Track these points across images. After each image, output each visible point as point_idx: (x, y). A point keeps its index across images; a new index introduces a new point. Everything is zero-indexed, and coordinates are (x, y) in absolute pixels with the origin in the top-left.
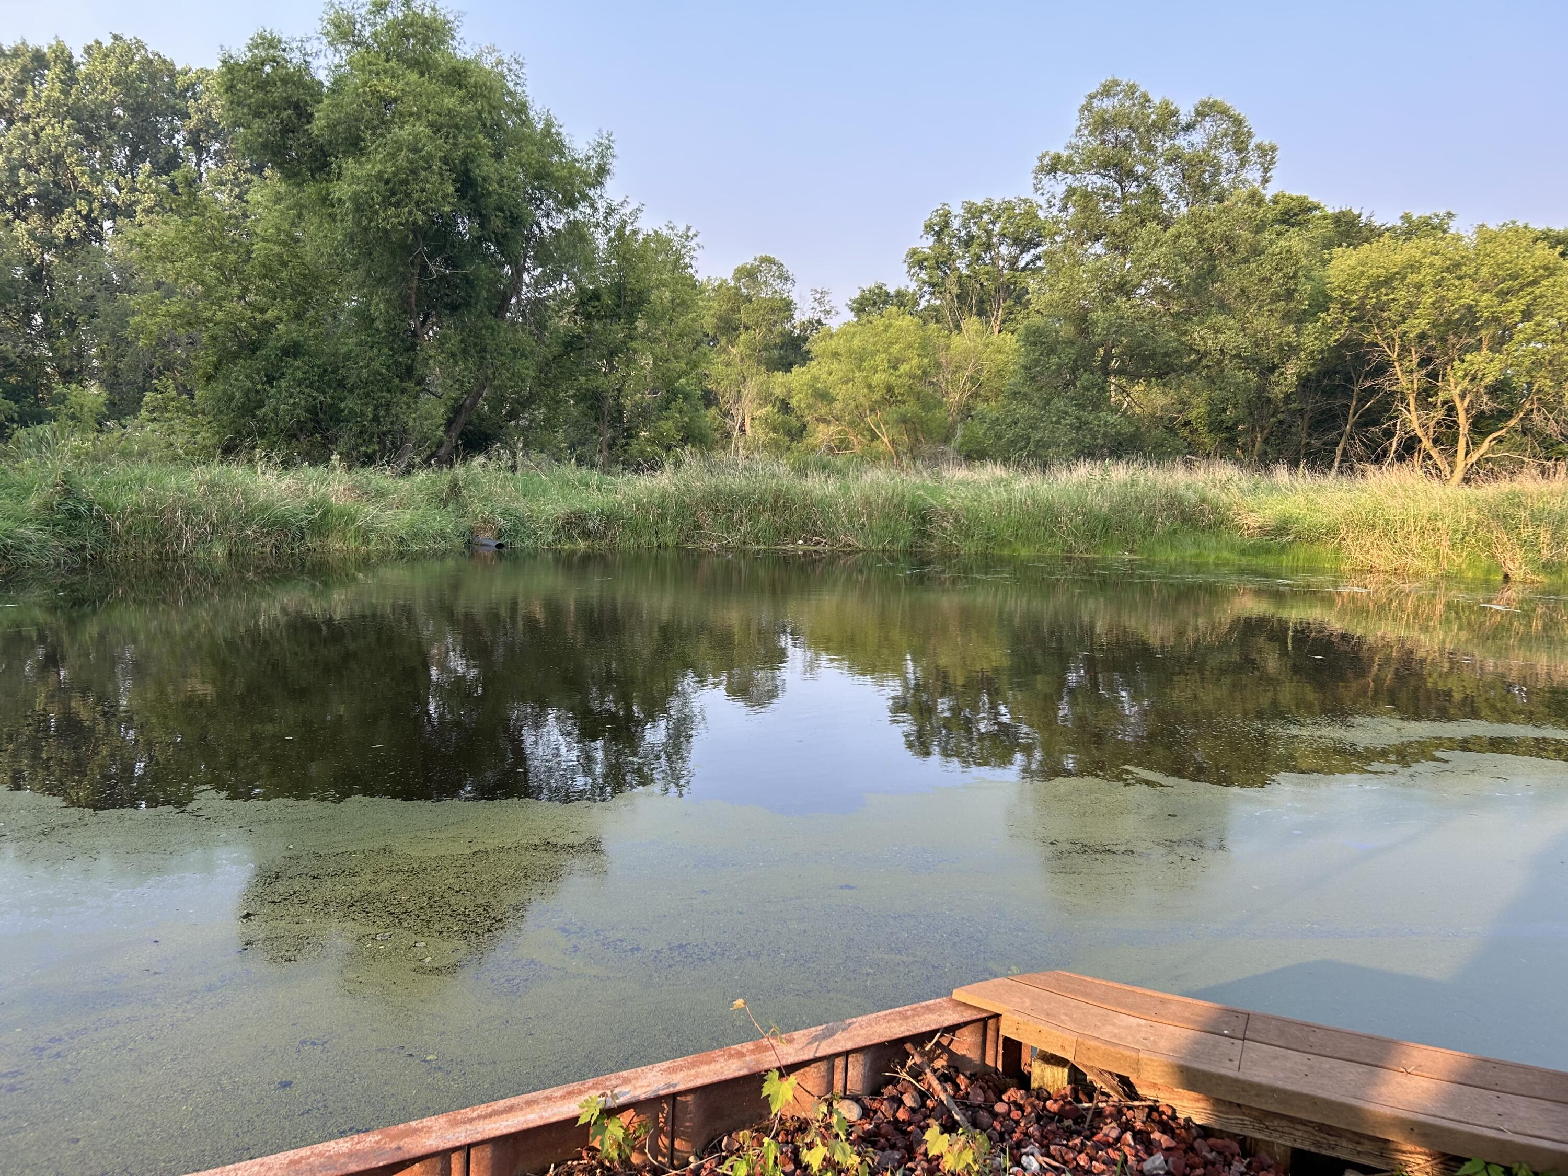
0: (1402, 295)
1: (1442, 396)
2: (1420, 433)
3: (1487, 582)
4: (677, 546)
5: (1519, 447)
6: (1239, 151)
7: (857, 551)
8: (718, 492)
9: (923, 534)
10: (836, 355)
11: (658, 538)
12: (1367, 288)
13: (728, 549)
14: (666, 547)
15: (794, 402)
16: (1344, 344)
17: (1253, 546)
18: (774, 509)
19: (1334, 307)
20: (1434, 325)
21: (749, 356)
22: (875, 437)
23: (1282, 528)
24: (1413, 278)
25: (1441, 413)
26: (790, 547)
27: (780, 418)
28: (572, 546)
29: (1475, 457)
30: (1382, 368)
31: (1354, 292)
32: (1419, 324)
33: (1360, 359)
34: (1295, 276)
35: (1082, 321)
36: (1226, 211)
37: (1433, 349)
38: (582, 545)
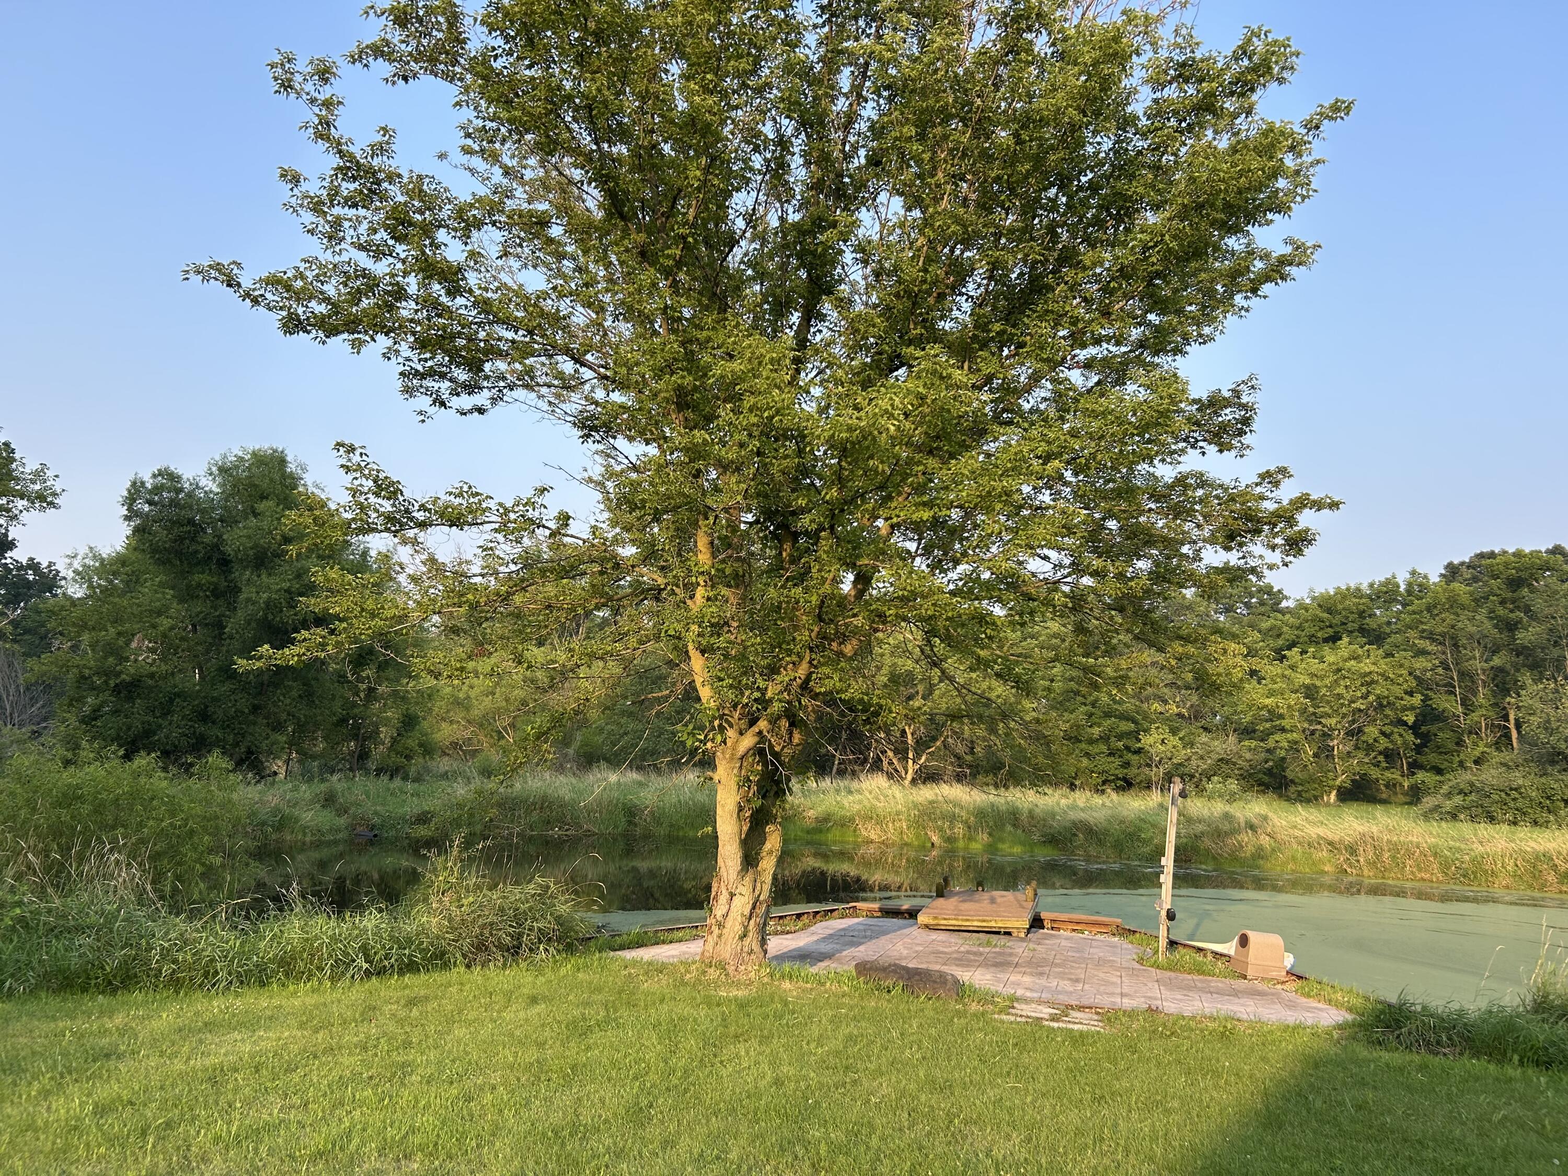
2: (886, 747)
3: (924, 847)
4: (481, 834)
5: (942, 758)
7: (595, 834)
9: (632, 823)
18: (542, 808)
23: (827, 818)
26: (550, 832)
29: (918, 765)
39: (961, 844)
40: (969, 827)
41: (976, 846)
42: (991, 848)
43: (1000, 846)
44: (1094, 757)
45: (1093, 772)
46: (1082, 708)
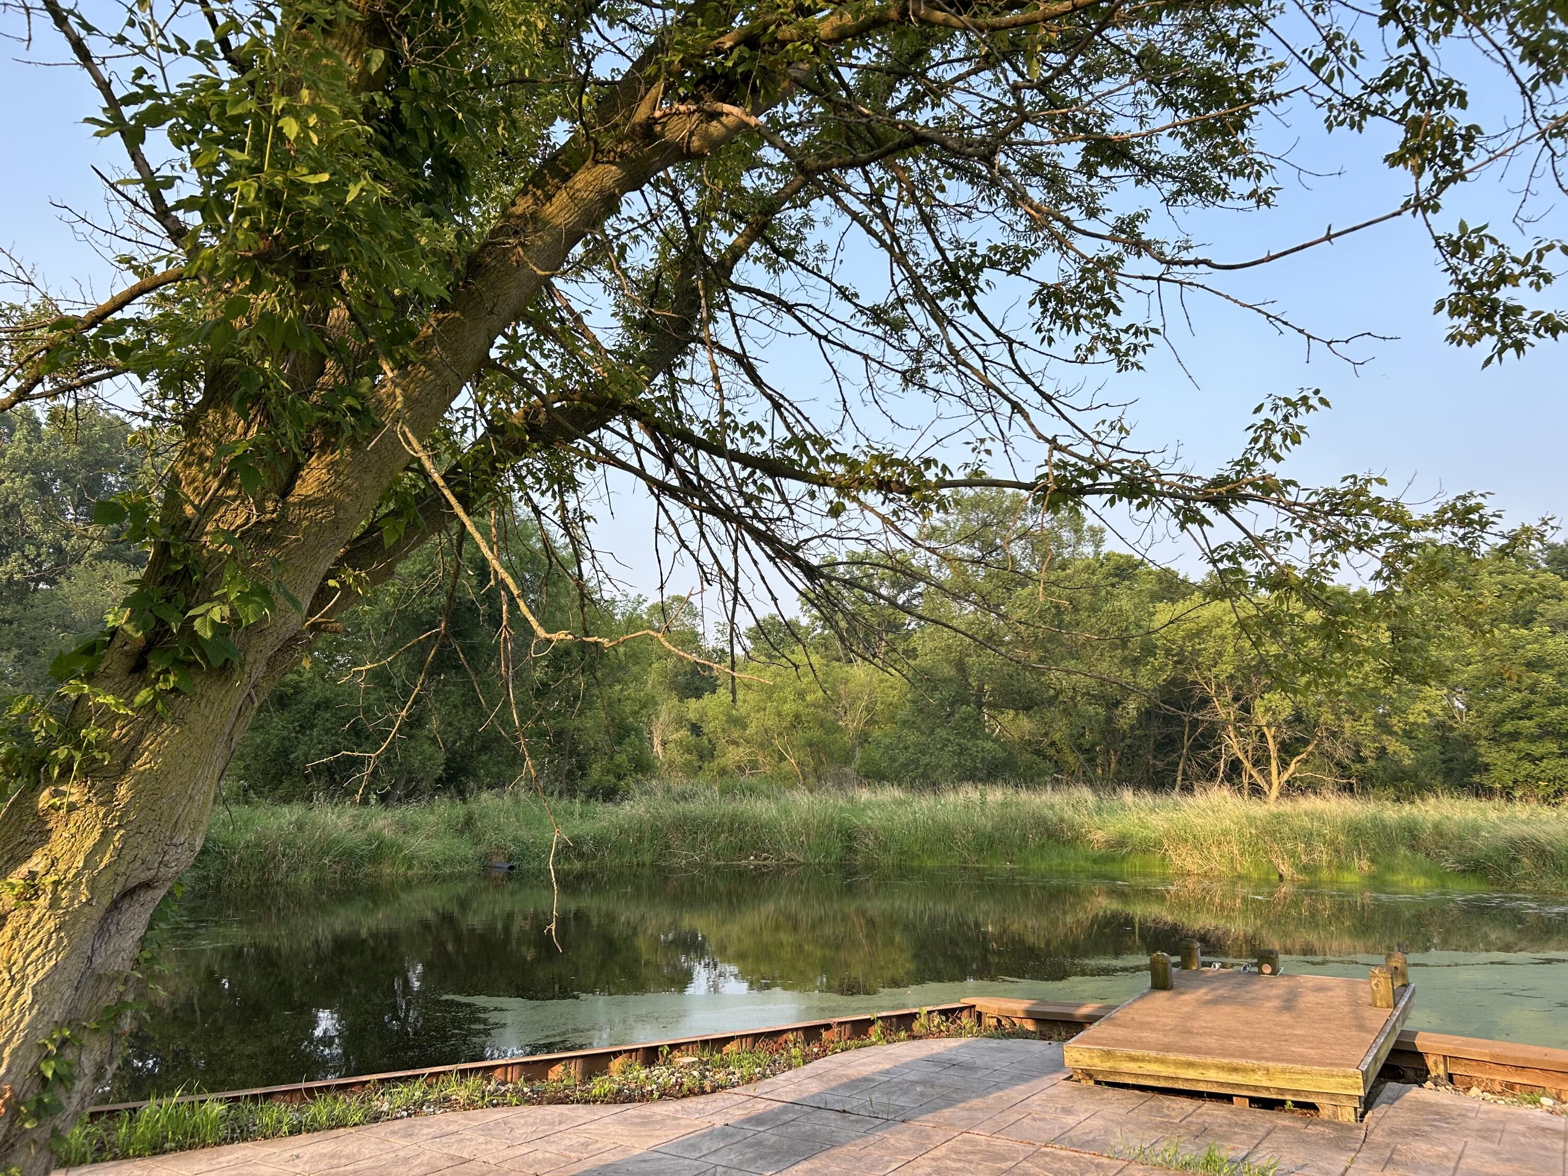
0: (1211, 646)
1: (1254, 726)
2: (1241, 756)
3: (1268, 881)
4: (652, 864)
5: (1317, 768)
6: (1076, 531)
7: (799, 865)
8: (686, 818)
9: (850, 849)
11: (637, 858)
12: (1184, 638)
13: (695, 865)
14: (644, 865)
15: (706, 726)
16: (1172, 682)
17: (1101, 856)
18: (731, 831)
19: (1160, 653)
20: (1238, 668)
22: (782, 758)
23: (1121, 842)
24: (1217, 632)
25: (1255, 740)
26: (743, 862)
27: (692, 739)
28: (570, 866)
29: (1286, 776)
30: (1205, 702)
31: (1174, 641)
32: (1226, 668)
33: (1187, 694)
34: (1127, 629)
36: (1069, 578)
37: (1240, 687)
38: (578, 865)
39: (1325, 875)
40: (1337, 851)
41: (1351, 879)
42: (1376, 882)
43: (1389, 877)
44: (1541, 759)
45: (1539, 779)
46: (1516, 695)
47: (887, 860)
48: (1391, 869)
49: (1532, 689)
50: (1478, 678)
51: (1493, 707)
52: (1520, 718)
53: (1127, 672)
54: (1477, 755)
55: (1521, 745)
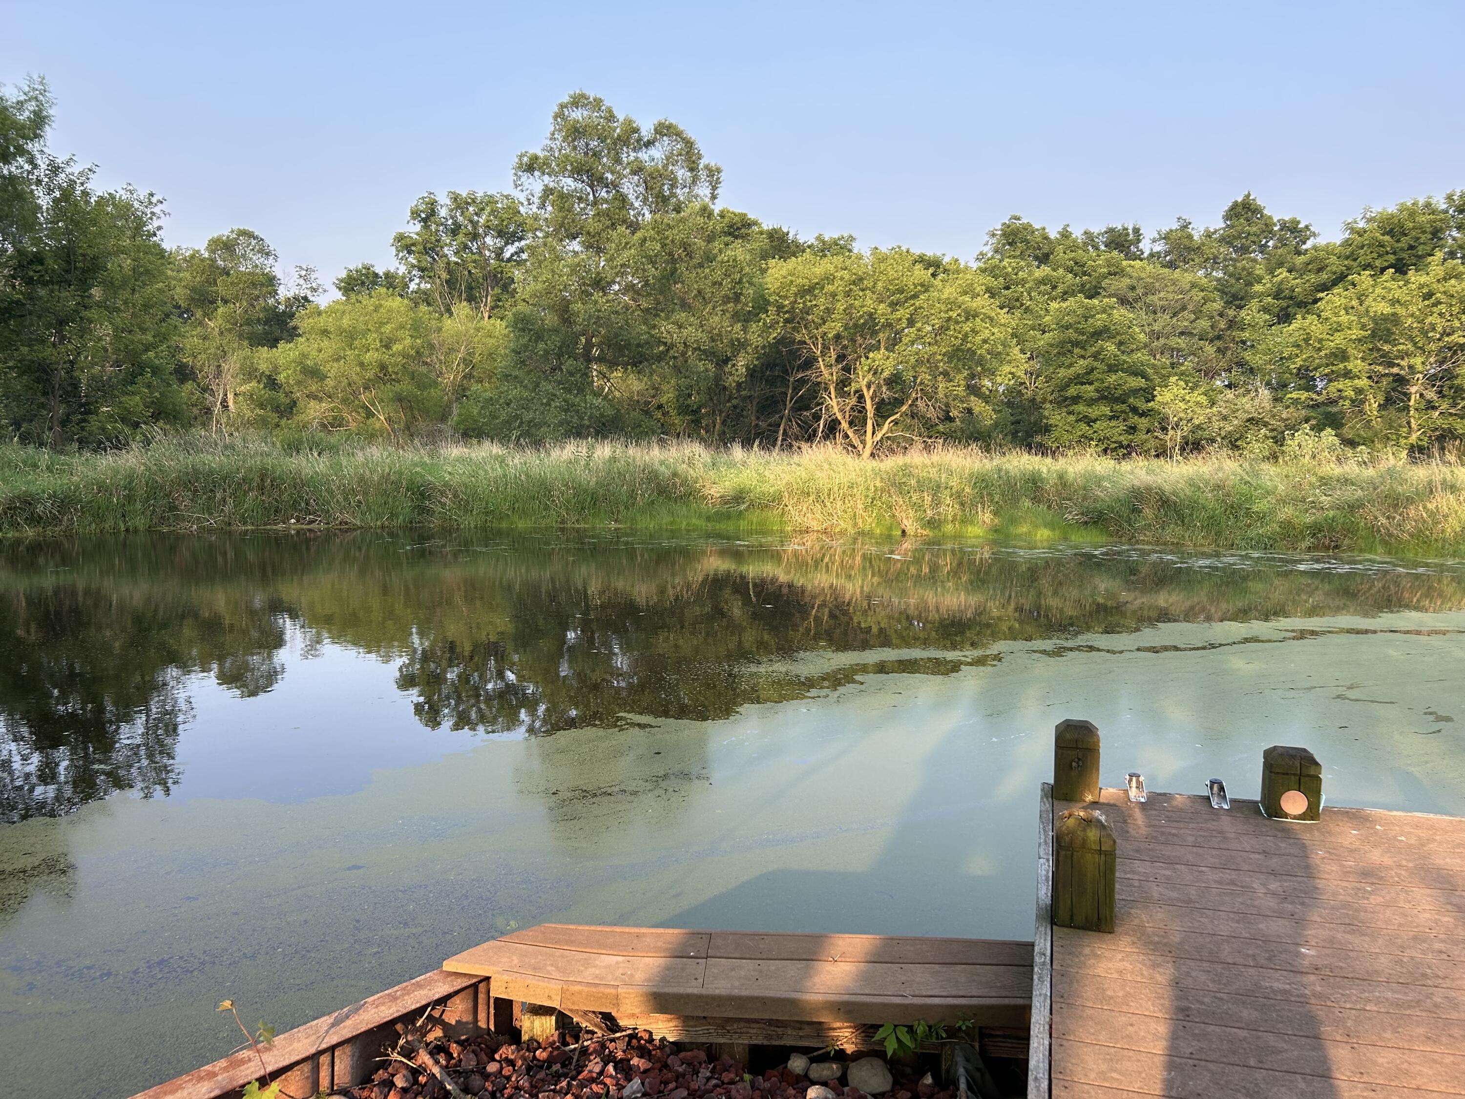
0: (822, 302)
1: (854, 387)
2: (839, 416)
3: (889, 537)
4: (149, 530)
5: (909, 428)
6: (691, 170)
7: (356, 528)
8: (196, 471)
9: (423, 510)
10: (325, 333)
11: (125, 522)
12: (796, 295)
13: (210, 531)
14: (136, 531)
15: (281, 378)
16: (781, 341)
17: (716, 513)
18: (261, 488)
19: (772, 309)
20: (846, 328)
21: (229, 330)
22: (369, 414)
23: (739, 497)
24: (829, 288)
25: (853, 401)
26: (280, 526)
27: (267, 394)
28: (17, 534)
29: (879, 436)
30: (810, 363)
31: (786, 297)
32: (834, 327)
33: (794, 354)
34: (740, 281)
35: (564, 311)
36: (683, 220)
37: (845, 347)
38: (30, 533)
41: (973, 533)
42: (998, 536)
43: (1012, 530)
44: (1095, 421)
45: (1092, 439)
46: (1081, 362)
47: (468, 522)
48: (1013, 521)
49: (1095, 356)
50: (1052, 345)
51: (1062, 373)
52: (1082, 384)
53: (739, 326)
54: (1043, 417)
55: (1081, 408)
